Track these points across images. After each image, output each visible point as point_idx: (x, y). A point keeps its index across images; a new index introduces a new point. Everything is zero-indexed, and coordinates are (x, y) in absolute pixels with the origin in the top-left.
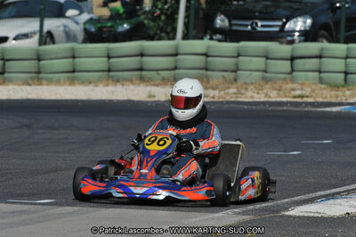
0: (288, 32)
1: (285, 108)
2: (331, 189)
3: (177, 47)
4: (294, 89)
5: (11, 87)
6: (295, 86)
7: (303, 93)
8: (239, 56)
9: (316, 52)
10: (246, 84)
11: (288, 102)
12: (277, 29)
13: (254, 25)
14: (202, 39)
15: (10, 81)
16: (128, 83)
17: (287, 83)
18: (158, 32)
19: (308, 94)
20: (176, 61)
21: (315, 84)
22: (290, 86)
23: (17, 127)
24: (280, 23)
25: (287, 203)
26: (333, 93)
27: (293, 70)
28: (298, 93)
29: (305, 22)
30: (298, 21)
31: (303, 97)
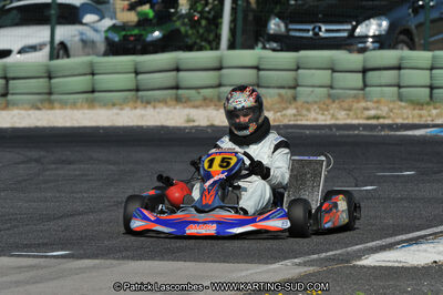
0: (359, 37)
1: (356, 132)
2: (413, 231)
3: (221, 60)
4: (367, 109)
5: (16, 112)
6: (370, 104)
7: (379, 113)
8: (298, 68)
9: (394, 62)
10: (308, 103)
11: (360, 125)
12: (345, 34)
13: (317, 30)
14: (252, 47)
15: (15, 105)
16: (161, 105)
17: (358, 102)
18: (198, 41)
19: (384, 114)
20: (220, 77)
21: (394, 101)
22: (363, 104)
23: (23, 162)
24: (349, 27)
25: (359, 250)
26: (416, 112)
27: (365, 85)
28: (372, 113)
29: (380, 25)
30: (371, 24)
31: (378, 118)
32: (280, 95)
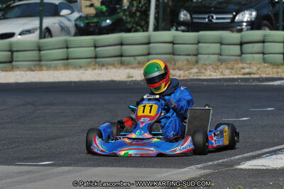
0: (237, 22)
1: (236, 83)
2: (273, 146)
3: (149, 37)
4: (244, 68)
5: (18, 73)
6: (245, 65)
7: (251, 70)
8: (199, 43)
9: (260, 38)
10: (205, 65)
11: (238, 79)
12: (229, 21)
13: (211, 18)
14: (169, 30)
15: (17, 68)
16: (111, 67)
17: (237, 64)
18: (134, 26)
19: (254, 71)
20: (149, 48)
21: (260, 63)
22: (241, 65)
23: (23, 105)
24: (231, 16)
25: (239, 159)
26: (275, 70)
27: (242, 53)
28: (247, 71)
29: (251, 15)
30: (245, 14)
31: (250, 74)
32: (187, 60)
